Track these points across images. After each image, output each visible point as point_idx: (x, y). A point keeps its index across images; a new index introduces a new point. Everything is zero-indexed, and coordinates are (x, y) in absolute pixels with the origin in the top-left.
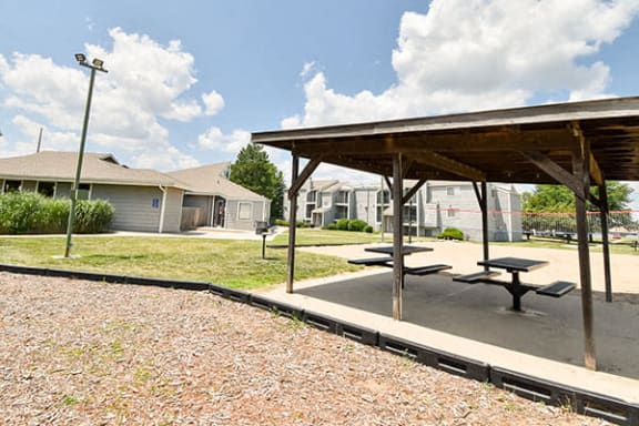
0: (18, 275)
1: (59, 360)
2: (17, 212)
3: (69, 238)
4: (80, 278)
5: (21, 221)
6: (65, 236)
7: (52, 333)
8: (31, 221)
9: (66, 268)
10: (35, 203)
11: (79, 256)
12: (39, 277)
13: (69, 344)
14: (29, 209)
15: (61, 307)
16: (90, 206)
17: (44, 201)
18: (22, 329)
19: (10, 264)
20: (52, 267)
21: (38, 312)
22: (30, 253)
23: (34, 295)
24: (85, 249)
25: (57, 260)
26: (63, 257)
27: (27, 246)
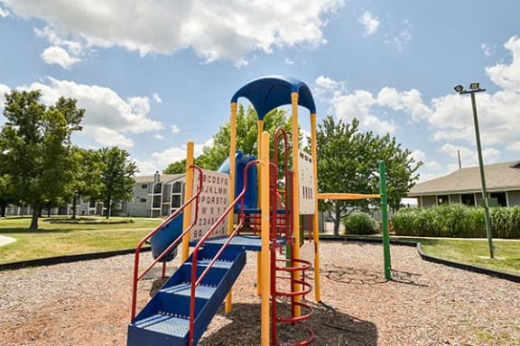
0: (450, 268)
1: (471, 338)
2: (449, 220)
3: (491, 242)
4: (501, 278)
5: (454, 227)
6: (487, 240)
7: (469, 316)
8: (462, 227)
9: (489, 267)
10: (461, 211)
11: (503, 258)
12: (467, 272)
13: (482, 328)
14: (457, 217)
15: (481, 298)
16: (509, 213)
17: (468, 210)
18: (448, 307)
19: (446, 259)
20: (477, 265)
21: (462, 298)
22: (463, 252)
23: (461, 285)
24: (511, 253)
25: (484, 259)
26: (489, 257)
27: (461, 246)
